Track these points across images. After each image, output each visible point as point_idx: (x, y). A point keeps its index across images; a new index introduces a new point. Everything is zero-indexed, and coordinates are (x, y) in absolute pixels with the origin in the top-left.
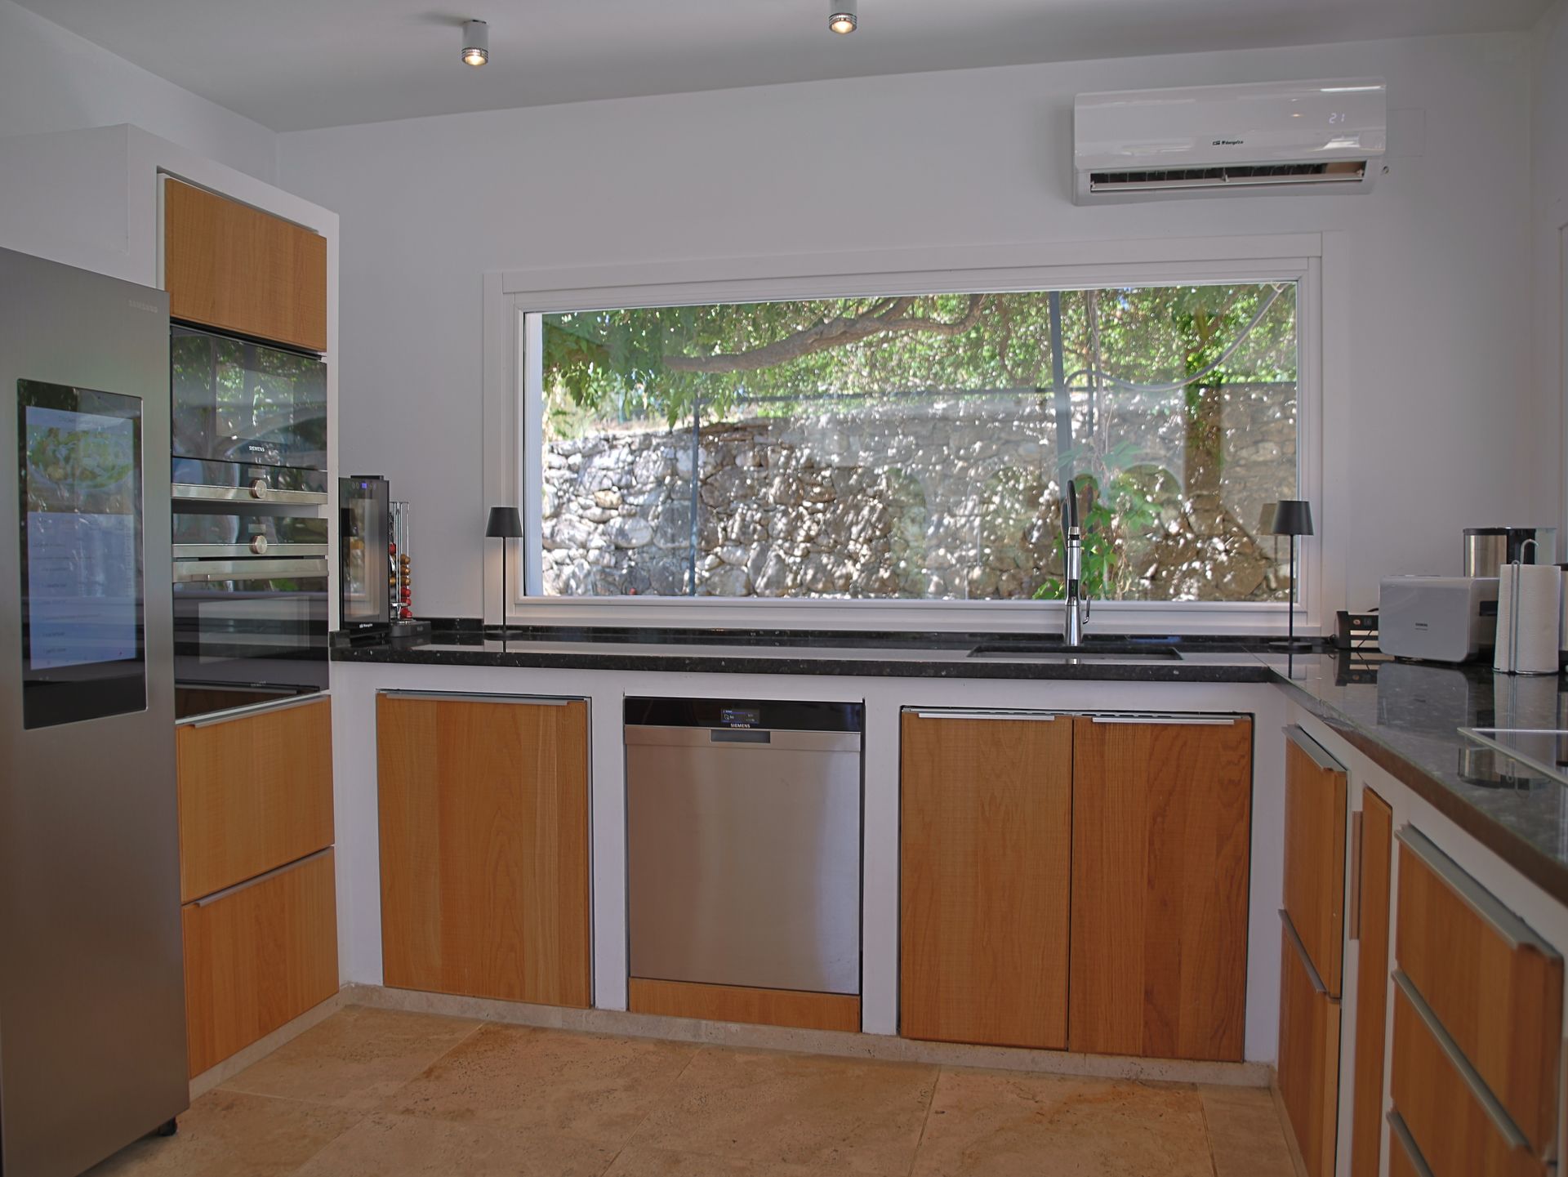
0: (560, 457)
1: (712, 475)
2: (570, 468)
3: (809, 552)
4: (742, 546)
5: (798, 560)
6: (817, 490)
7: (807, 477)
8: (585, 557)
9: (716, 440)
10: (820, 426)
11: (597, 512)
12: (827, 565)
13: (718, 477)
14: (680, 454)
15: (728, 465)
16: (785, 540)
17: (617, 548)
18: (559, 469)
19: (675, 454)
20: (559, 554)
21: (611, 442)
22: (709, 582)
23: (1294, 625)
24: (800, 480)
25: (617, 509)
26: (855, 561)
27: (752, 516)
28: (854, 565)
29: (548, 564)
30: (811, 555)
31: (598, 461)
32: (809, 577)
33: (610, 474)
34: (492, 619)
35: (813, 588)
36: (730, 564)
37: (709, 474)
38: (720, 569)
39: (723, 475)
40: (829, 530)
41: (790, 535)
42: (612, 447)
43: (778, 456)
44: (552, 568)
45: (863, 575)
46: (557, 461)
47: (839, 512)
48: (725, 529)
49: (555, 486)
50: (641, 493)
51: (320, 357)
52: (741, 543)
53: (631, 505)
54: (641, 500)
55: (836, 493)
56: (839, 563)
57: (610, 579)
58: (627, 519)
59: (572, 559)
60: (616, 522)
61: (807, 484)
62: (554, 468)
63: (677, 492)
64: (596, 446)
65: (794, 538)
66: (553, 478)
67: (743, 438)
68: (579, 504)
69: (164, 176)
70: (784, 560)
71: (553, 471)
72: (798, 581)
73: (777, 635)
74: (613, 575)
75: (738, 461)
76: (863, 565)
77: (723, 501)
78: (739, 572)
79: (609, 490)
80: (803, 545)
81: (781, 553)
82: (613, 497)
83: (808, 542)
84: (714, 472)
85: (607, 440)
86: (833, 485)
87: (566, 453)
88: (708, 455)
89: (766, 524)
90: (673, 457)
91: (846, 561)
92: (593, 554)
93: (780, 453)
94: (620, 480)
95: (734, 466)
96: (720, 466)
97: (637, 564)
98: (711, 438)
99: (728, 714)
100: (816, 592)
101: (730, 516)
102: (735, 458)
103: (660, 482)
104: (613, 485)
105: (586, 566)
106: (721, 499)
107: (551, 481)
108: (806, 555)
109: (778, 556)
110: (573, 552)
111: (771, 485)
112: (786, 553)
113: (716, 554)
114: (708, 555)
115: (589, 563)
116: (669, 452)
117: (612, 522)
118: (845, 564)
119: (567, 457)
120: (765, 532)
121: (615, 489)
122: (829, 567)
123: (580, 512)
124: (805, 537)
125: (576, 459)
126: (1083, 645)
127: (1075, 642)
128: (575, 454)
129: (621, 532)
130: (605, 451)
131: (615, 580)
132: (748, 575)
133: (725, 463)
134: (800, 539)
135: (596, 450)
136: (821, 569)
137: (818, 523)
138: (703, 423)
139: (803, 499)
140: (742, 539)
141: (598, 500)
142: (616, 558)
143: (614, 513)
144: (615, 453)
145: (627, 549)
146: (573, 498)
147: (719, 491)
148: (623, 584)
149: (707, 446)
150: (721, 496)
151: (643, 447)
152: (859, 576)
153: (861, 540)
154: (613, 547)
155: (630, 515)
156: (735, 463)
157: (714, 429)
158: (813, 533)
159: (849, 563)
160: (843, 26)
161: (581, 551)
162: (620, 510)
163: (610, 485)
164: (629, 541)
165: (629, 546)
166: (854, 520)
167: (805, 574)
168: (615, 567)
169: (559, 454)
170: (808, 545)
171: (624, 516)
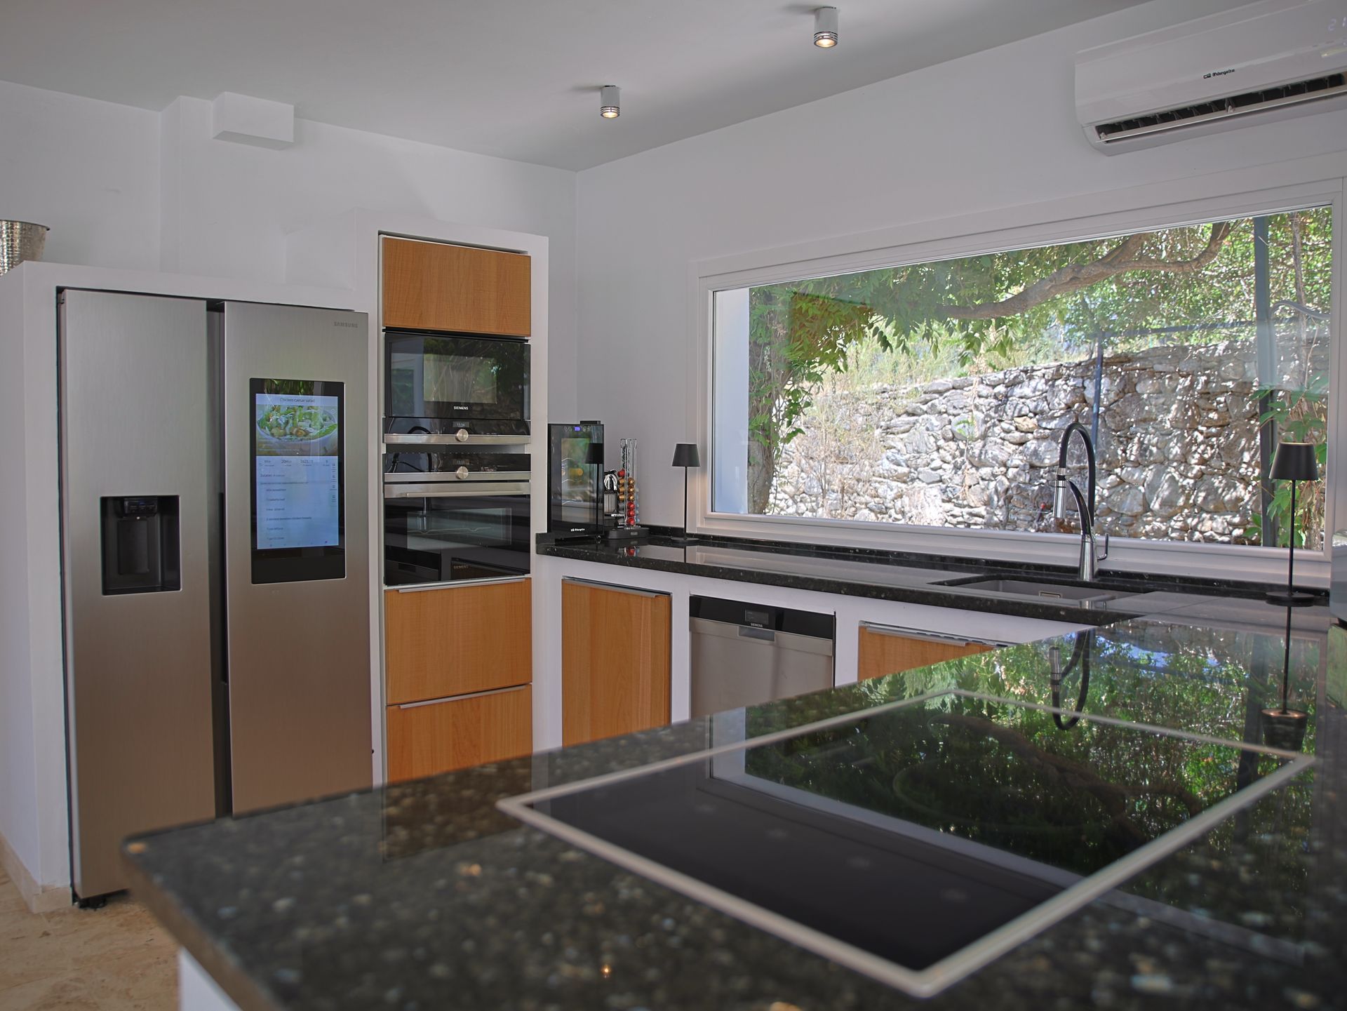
0: (988, 387)
1: (1115, 401)
2: (996, 397)
3: (1203, 474)
4: (1141, 466)
5: (1192, 481)
6: (1213, 415)
7: (1202, 403)
8: (1005, 474)
9: (1120, 370)
10: (1217, 355)
11: (1017, 435)
12: (1218, 488)
13: (1120, 403)
14: (1087, 383)
15: (1129, 392)
16: (1180, 463)
17: (1032, 467)
18: (987, 397)
19: (1083, 383)
20: (985, 471)
21: (1029, 373)
22: (1110, 499)
23: (1293, 574)
24: (1197, 406)
25: (1032, 433)
26: (1247, 484)
27: (1149, 440)
28: (1246, 489)
29: (976, 480)
30: (1205, 477)
31: (1018, 391)
32: (1200, 499)
33: (1028, 401)
34: (697, 526)
35: (1205, 508)
36: (1129, 483)
37: (1112, 401)
38: (1120, 487)
39: (1124, 401)
40: (1222, 453)
41: (1184, 460)
42: (1031, 378)
43: (1175, 385)
44: (978, 483)
45: (1254, 498)
46: (985, 390)
47: (1232, 436)
48: (1124, 451)
49: (983, 413)
50: (1053, 418)
51: (527, 340)
52: (1140, 464)
53: (1045, 428)
54: (1052, 425)
55: (1230, 418)
56: (1230, 486)
57: (1025, 494)
58: (1040, 441)
59: (994, 476)
60: (1032, 445)
61: (1203, 409)
62: (983, 397)
63: (1084, 417)
64: (1016, 377)
65: (1188, 461)
66: (982, 405)
67: (1144, 367)
68: (1002, 428)
69: (382, 236)
70: (1178, 482)
71: (982, 399)
72: (1191, 501)
73: (868, 554)
74: (1026, 491)
75: (1138, 389)
76: (1254, 487)
77: (1123, 425)
78: (1137, 491)
79: (1027, 415)
80: (1197, 468)
81: (1176, 475)
82: (1030, 423)
83: (1202, 465)
84: (1116, 399)
85: (1026, 372)
86: (1228, 410)
87: (993, 384)
88: (1111, 384)
89: (1163, 448)
90: (1081, 385)
91: (1238, 484)
92: (1011, 472)
93: (1178, 380)
94: (1036, 408)
95: (1135, 393)
96: (1122, 392)
97: (1048, 481)
98: (1115, 367)
99: (749, 614)
100: (1208, 512)
101: (1130, 439)
102: (1135, 385)
103: (1069, 407)
104: (1030, 412)
105: (1007, 483)
106: (1121, 423)
107: (980, 408)
108: (1200, 477)
109: (1173, 478)
110: (997, 470)
111: (1169, 411)
112: (1181, 475)
113: (1117, 474)
114: (1110, 475)
115: (1008, 479)
116: (1079, 382)
117: (1028, 444)
118: (1235, 488)
119: (994, 387)
120: (1161, 454)
121: (1031, 415)
122: (1220, 491)
123: (1003, 435)
124: (1199, 460)
125: (1001, 389)
126: (1096, 581)
127: (1087, 576)
128: (999, 384)
129: (1035, 453)
130: (1023, 381)
131: (1028, 494)
132: (1144, 494)
133: (1126, 390)
134: (1193, 461)
135: (1017, 380)
136: (1211, 491)
137: (1212, 447)
138: (1108, 354)
139: (1199, 423)
140: (1140, 459)
141: (1017, 424)
142: (1031, 476)
143: (1030, 436)
144: (1033, 383)
145: (1041, 467)
146: (997, 423)
147: (1120, 416)
148: (1035, 499)
149: (1109, 376)
150: (1122, 421)
151: (1056, 377)
152: (1251, 498)
153: (1253, 463)
154: (1028, 467)
155: (1044, 438)
156: (1136, 391)
157: (1117, 360)
158: (1206, 456)
159: (1240, 486)
160: (826, 43)
161: (1003, 469)
162: (1035, 434)
163: (1028, 412)
164: (1042, 460)
165: (1042, 465)
166: (1246, 446)
167: (1197, 496)
168: (1029, 483)
169: (987, 385)
170: (1203, 467)
171: (1037, 439)
